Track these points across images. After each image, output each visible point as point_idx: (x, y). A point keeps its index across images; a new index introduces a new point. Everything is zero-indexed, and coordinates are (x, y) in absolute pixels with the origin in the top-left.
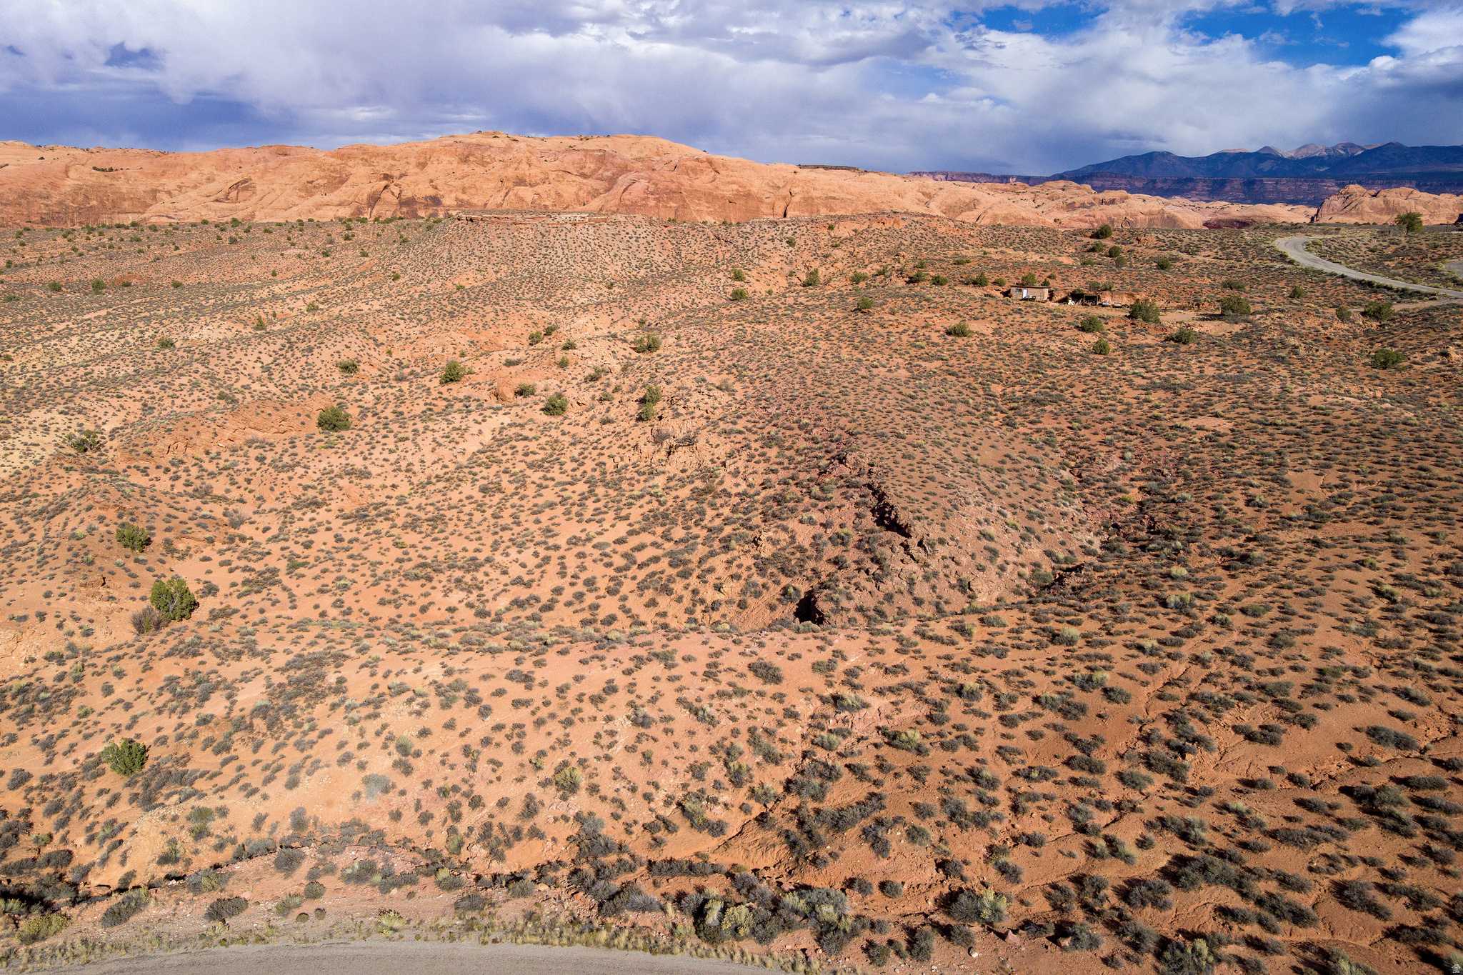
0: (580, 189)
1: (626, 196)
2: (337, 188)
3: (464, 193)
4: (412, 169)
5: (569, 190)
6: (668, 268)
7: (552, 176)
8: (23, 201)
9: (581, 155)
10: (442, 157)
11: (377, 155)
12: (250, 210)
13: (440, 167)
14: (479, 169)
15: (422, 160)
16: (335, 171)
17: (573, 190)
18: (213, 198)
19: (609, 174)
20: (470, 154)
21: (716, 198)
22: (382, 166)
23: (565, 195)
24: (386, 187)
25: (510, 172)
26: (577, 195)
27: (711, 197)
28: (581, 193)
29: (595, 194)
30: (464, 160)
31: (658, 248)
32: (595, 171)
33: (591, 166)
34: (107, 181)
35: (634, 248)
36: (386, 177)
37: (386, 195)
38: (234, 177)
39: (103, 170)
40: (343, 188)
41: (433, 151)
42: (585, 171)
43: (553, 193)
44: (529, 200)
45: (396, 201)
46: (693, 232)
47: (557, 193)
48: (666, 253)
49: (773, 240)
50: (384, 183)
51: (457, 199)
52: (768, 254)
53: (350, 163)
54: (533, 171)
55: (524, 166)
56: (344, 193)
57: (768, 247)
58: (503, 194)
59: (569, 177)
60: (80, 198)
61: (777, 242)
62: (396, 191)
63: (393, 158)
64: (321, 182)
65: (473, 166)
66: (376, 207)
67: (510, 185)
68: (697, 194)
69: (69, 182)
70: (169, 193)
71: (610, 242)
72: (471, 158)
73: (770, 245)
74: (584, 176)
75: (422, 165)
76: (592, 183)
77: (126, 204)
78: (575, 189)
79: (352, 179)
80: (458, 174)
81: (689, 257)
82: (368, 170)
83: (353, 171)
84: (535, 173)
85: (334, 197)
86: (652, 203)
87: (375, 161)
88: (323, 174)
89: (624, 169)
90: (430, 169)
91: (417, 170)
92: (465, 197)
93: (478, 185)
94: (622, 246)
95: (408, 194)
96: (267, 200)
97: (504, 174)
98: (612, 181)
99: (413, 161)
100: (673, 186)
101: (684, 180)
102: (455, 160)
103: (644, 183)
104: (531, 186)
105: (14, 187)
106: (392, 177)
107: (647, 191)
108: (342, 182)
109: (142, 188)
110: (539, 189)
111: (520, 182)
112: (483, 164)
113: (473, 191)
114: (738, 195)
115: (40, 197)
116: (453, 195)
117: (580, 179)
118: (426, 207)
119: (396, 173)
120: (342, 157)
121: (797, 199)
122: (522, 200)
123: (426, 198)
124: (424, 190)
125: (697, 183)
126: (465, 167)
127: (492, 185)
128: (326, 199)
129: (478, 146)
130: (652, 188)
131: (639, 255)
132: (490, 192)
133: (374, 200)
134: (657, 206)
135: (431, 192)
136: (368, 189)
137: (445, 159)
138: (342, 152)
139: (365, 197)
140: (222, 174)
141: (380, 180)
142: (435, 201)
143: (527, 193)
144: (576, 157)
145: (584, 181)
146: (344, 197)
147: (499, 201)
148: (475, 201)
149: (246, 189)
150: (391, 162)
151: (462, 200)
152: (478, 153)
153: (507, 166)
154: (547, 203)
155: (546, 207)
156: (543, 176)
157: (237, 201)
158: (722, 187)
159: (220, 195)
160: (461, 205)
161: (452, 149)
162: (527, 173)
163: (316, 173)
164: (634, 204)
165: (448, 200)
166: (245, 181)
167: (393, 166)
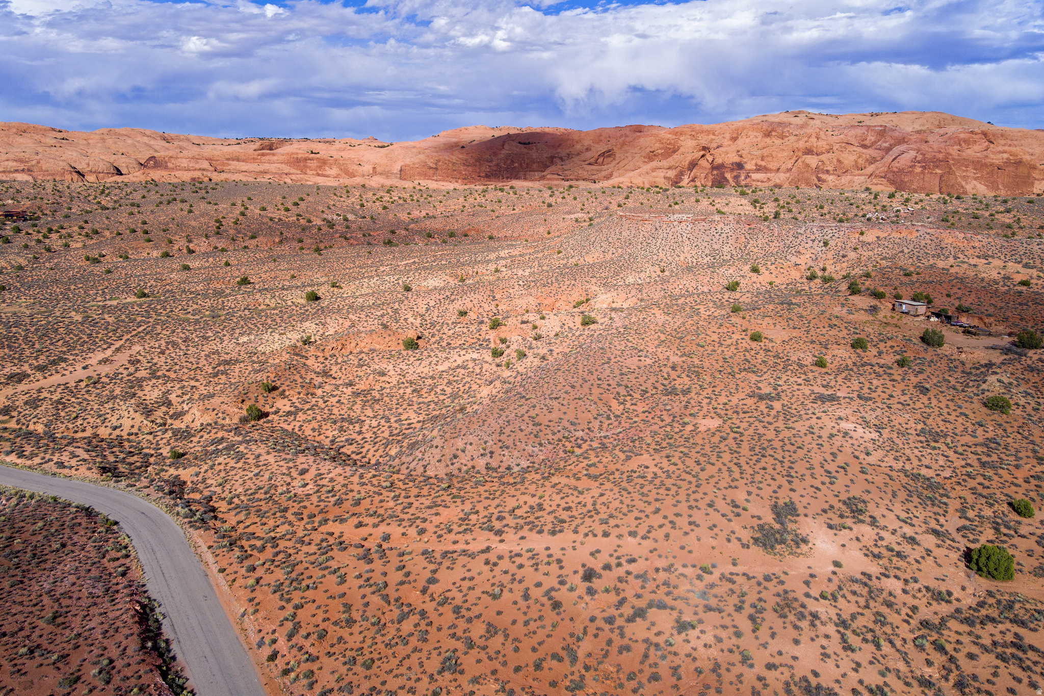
0: (859, 157)
1: (895, 164)
2: (670, 156)
3: (762, 160)
4: (726, 142)
5: (849, 158)
7: (836, 147)
8: (478, 164)
9: (864, 130)
10: (750, 133)
11: (702, 132)
12: (610, 170)
13: (748, 140)
14: (778, 142)
15: (735, 135)
16: (670, 144)
17: (853, 158)
18: (586, 163)
19: (887, 145)
20: (773, 130)
21: (986, 165)
22: (704, 140)
23: (846, 162)
24: (703, 156)
25: (801, 144)
26: (856, 162)
27: (979, 165)
28: (860, 161)
29: (872, 161)
30: (768, 134)
32: (875, 142)
33: (871, 138)
34: (526, 151)
36: (704, 148)
37: (703, 162)
38: (602, 148)
39: (524, 144)
40: (675, 156)
41: (744, 128)
42: (867, 142)
43: (835, 161)
44: (814, 166)
45: (709, 166)
47: (839, 161)
50: (702, 153)
51: (756, 165)
53: (682, 138)
54: (820, 143)
55: (813, 139)
56: (674, 159)
58: (793, 161)
59: (851, 148)
60: (509, 162)
62: (710, 159)
63: (714, 134)
64: (660, 152)
65: (774, 139)
66: (694, 171)
67: (800, 154)
68: (964, 163)
69: (504, 152)
70: (560, 159)
72: (774, 134)
74: (864, 146)
75: (734, 139)
76: (871, 152)
77: (535, 166)
78: (855, 157)
79: (681, 150)
80: (760, 146)
82: (694, 143)
83: (683, 143)
84: (822, 144)
85: (665, 163)
86: (918, 170)
87: (700, 136)
88: (662, 146)
89: (902, 141)
90: (740, 142)
91: (730, 143)
92: (763, 163)
93: (774, 154)
95: (719, 161)
96: (621, 164)
97: (796, 145)
98: (888, 150)
99: (728, 136)
100: (941, 156)
101: (954, 151)
102: (760, 135)
103: (914, 153)
104: (817, 155)
105: (474, 154)
106: (709, 149)
107: (914, 160)
108: (674, 152)
109: (545, 155)
110: (823, 157)
111: (809, 152)
112: (782, 137)
113: (770, 159)
114: (1008, 163)
115: (487, 161)
116: (754, 162)
117: (861, 150)
118: (732, 170)
119: (713, 146)
120: (676, 134)
122: (808, 166)
123: (732, 164)
124: (733, 158)
125: (967, 153)
126: (768, 140)
127: (786, 154)
128: (660, 164)
129: (780, 124)
130: (920, 158)
132: (783, 160)
133: (693, 165)
134: (922, 172)
135: (737, 159)
136: (689, 158)
137: (752, 134)
138: (677, 130)
139: (687, 163)
140: (596, 146)
141: (700, 151)
142: (740, 166)
143: (813, 161)
144: (859, 131)
145: (864, 151)
146: (673, 163)
147: (790, 166)
148: (770, 166)
149: (609, 156)
150: (712, 137)
151: (760, 166)
152: (779, 130)
153: (799, 140)
154: (829, 168)
155: (828, 172)
156: (828, 147)
157: (602, 164)
158: (992, 156)
159: (592, 160)
160: (759, 169)
161: (759, 126)
162: (815, 145)
163: (657, 145)
164: (901, 171)
165: (749, 166)
166: (609, 151)
167: (712, 140)
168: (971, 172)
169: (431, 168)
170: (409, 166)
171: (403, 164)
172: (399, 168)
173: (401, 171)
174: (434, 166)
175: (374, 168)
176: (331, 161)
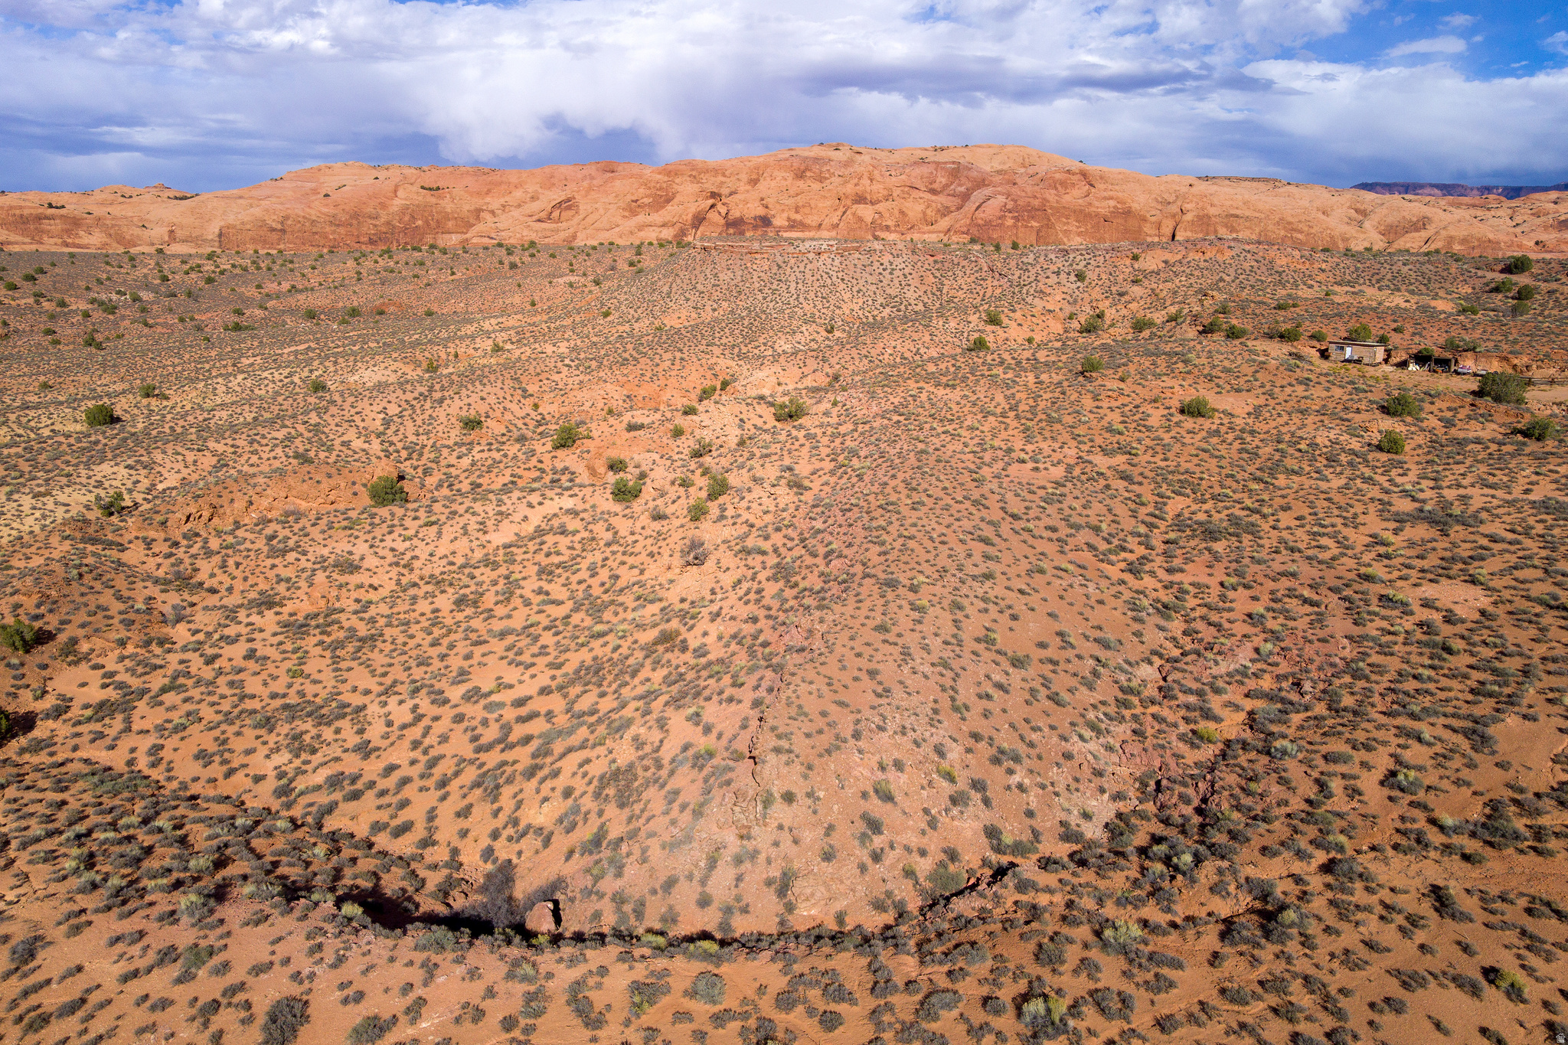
0: (928, 207)
1: (979, 214)
2: (662, 207)
3: (797, 212)
4: (743, 187)
5: (915, 208)
6: (920, 307)
7: (896, 192)
8: (354, 222)
9: (931, 168)
10: (776, 173)
11: (707, 171)
12: (572, 230)
13: (773, 184)
14: (816, 186)
15: (754, 176)
16: (661, 189)
17: (920, 208)
18: (535, 218)
19: (962, 189)
20: (807, 169)
21: (1089, 216)
22: (710, 184)
23: (910, 214)
24: (712, 206)
25: (850, 189)
26: (924, 213)
27: (1082, 215)
28: (929, 212)
29: (945, 212)
30: (800, 175)
31: (915, 282)
32: (947, 186)
33: (942, 180)
34: (433, 200)
35: (885, 282)
36: (713, 195)
37: (713, 216)
38: (558, 195)
39: (430, 189)
40: (669, 207)
41: (767, 166)
42: (935, 186)
43: (896, 212)
44: (869, 220)
45: (723, 222)
46: (965, 263)
47: (902, 212)
48: (924, 288)
49: (1058, 273)
50: (711, 202)
51: (789, 219)
52: (1048, 290)
53: (677, 181)
54: (876, 187)
55: (866, 181)
56: (670, 212)
57: (1050, 282)
58: (839, 213)
59: (915, 194)
60: (407, 218)
61: (1063, 276)
62: (723, 211)
63: (724, 175)
64: (646, 201)
65: (809, 182)
66: (701, 228)
67: (849, 202)
68: (1065, 212)
69: (397, 202)
70: (493, 212)
71: (858, 275)
72: (808, 174)
73: (1054, 279)
74: (933, 192)
75: (754, 182)
76: (942, 200)
77: (450, 224)
78: (922, 207)
79: (679, 198)
80: (792, 192)
81: (952, 293)
82: (696, 187)
83: (680, 188)
84: (877, 189)
85: (657, 217)
86: (1010, 222)
87: (704, 178)
88: (648, 192)
89: (981, 183)
90: (762, 186)
91: (748, 187)
92: (798, 217)
93: (812, 203)
94: (870, 279)
95: (736, 213)
96: (589, 220)
97: (842, 190)
98: (966, 197)
99: (744, 177)
100: (1036, 203)
101: (1051, 195)
102: (790, 176)
103: (1001, 199)
104: (872, 203)
105: (347, 208)
106: (720, 195)
107: (1004, 208)
108: (668, 201)
109: (466, 207)
110: (880, 207)
111: (860, 199)
112: (821, 179)
113: (807, 210)
114: (1116, 213)
115: (370, 217)
116: (785, 215)
117: (928, 196)
118: (755, 227)
119: (725, 191)
120: (669, 173)
121: (1189, 217)
122: (860, 219)
123: (755, 218)
124: (755, 210)
125: (1067, 198)
126: (801, 183)
127: (829, 203)
128: (649, 219)
129: (816, 160)
130: (1010, 205)
131: (889, 291)
132: (826, 211)
133: (699, 220)
134: (1015, 226)
135: (761, 211)
136: (693, 209)
137: (779, 174)
138: (670, 168)
139: (690, 217)
140: (547, 192)
141: (707, 198)
142: (765, 221)
143: (867, 212)
144: (925, 170)
145: (934, 198)
146: (668, 218)
147: (835, 220)
148: (808, 221)
149: (569, 208)
150: (721, 178)
151: (794, 221)
152: (816, 168)
153: (846, 182)
154: (889, 223)
155: (887, 228)
156: (886, 193)
157: (559, 221)
158: (1097, 204)
159: (543, 215)
160: (793, 225)
161: (788, 163)
162: (868, 189)
163: (641, 190)
164: (988, 223)
165: (779, 221)
166: (569, 200)
167: (722, 183)
168: (1073, 226)
169: (273, 230)
170: (234, 227)
171: (222, 223)
172: (217, 231)
173: (220, 235)
174: (279, 227)
175: (172, 232)
176: (89, 220)
